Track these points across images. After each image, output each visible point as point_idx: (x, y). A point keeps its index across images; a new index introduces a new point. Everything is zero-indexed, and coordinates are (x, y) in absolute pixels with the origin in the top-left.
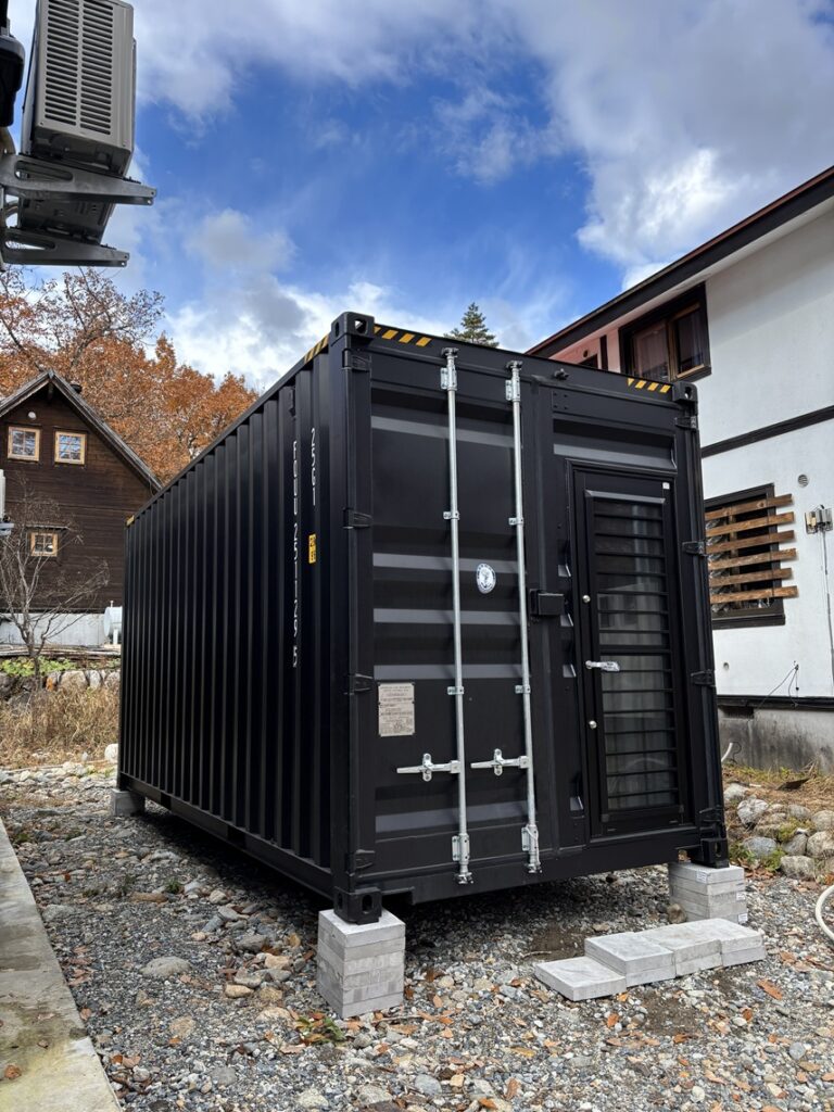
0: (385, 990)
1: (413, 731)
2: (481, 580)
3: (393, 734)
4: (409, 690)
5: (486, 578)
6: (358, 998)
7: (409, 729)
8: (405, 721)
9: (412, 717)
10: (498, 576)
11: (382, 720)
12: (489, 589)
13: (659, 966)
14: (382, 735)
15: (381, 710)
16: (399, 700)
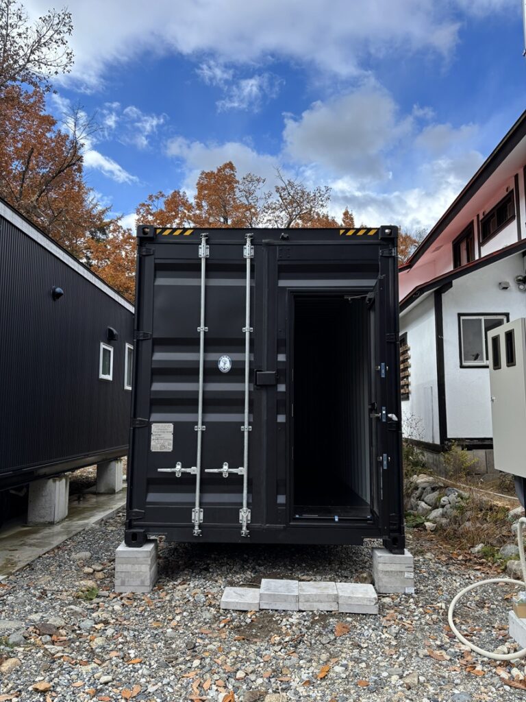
0: (139, 583)
1: (172, 449)
2: (221, 365)
3: (159, 451)
4: (171, 427)
5: (225, 363)
6: (123, 583)
7: (169, 448)
8: (166, 444)
9: (172, 442)
10: (233, 362)
11: (153, 443)
12: (226, 371)
13: (285, 601)
14: (153, 451)
15: (152, 438)
16: (164, 432)
